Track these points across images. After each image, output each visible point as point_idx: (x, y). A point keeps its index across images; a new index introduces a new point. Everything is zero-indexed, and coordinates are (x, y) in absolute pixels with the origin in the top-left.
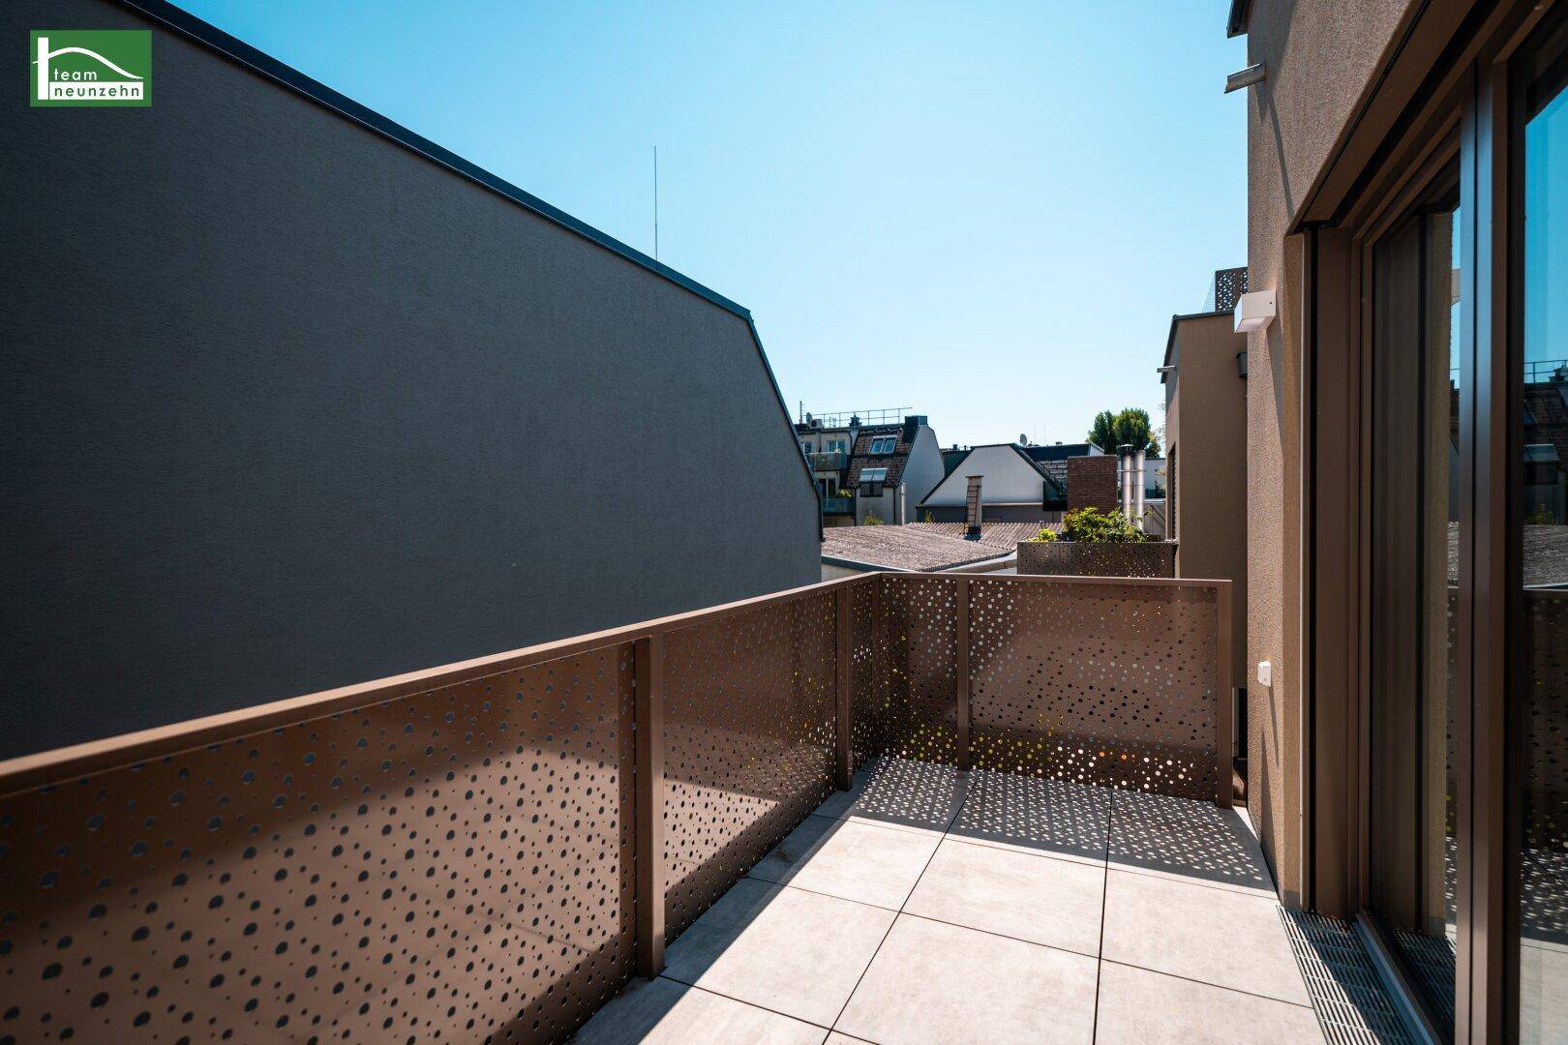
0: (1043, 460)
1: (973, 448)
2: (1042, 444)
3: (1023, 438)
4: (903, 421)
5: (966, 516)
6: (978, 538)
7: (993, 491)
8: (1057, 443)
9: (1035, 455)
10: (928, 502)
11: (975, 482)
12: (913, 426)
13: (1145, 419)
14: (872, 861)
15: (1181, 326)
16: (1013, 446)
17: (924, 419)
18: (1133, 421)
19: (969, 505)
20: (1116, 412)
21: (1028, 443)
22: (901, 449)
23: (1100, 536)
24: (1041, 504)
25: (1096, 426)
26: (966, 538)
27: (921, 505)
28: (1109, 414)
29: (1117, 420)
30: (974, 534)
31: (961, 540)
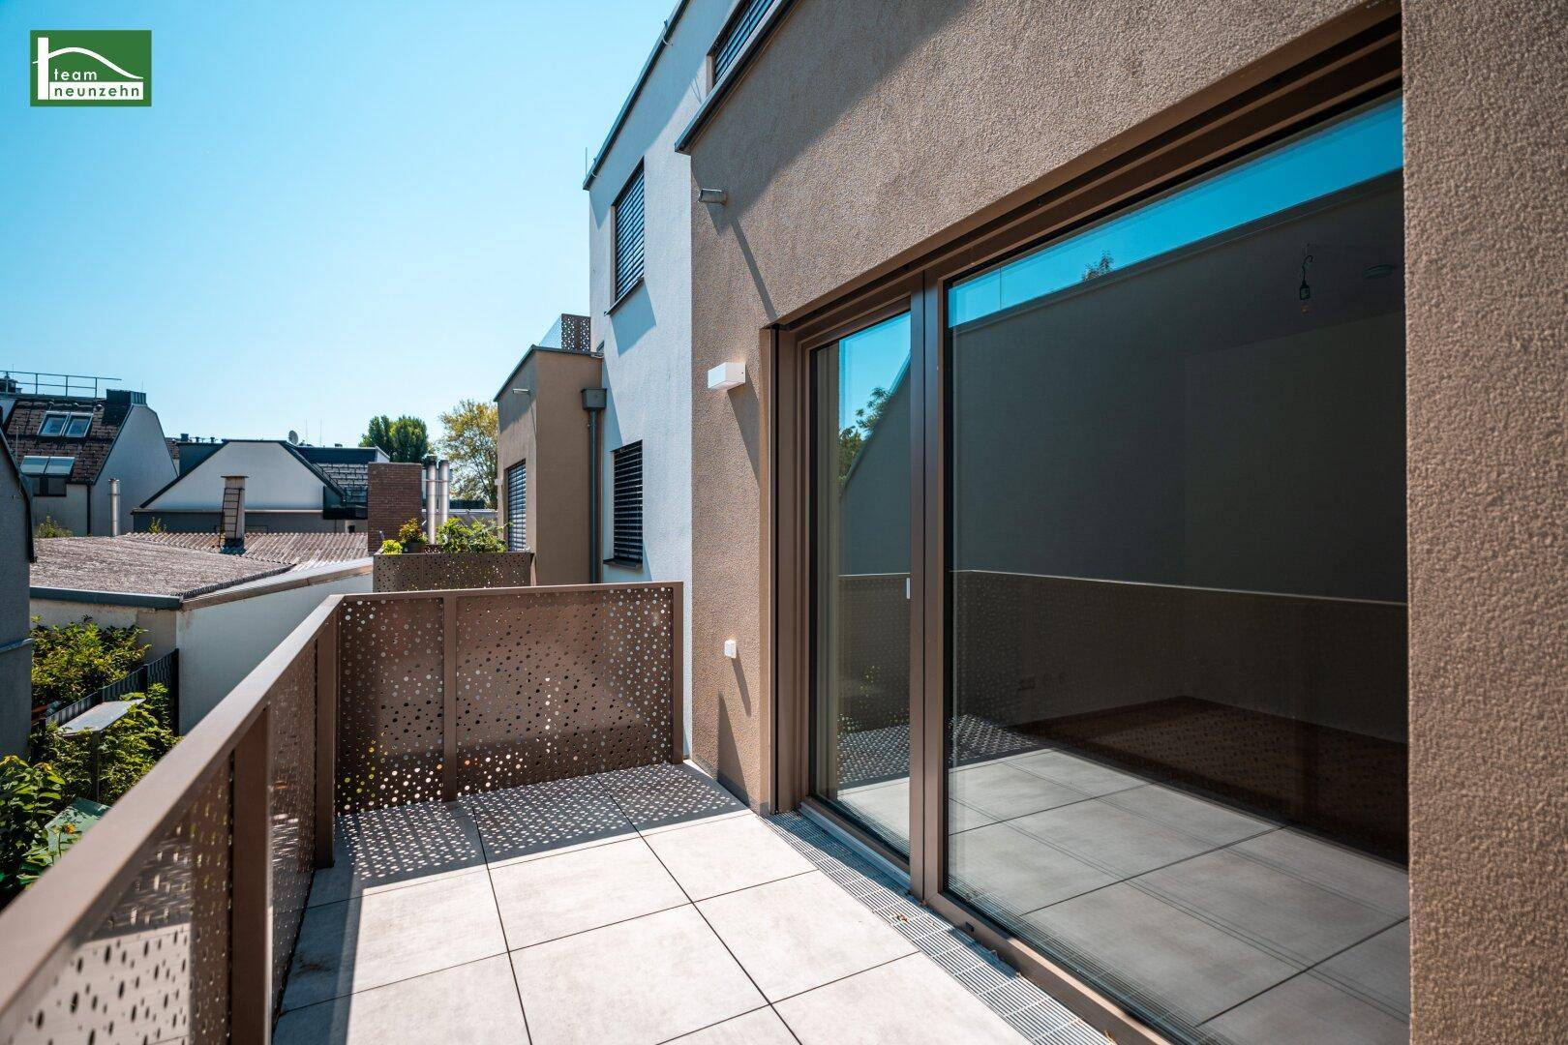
0: (321, 462)
1: (226, 442)
2: (316, 444)
3: (293, 435)
4: (103, 395)
5: (222, 523)
6: (241, 552)
7: (258, 495)
8: (336, 445)
9: (311, 456)
10: (153, 506)
11: (235, 484)
12: (119, 405)
13: (423, 428)
14: (436, 921)
15: (538, 355)
16: (283, 443)
17: (141, 397)
18: (411, 429)
19: (227, 513)
20: (393, 418)
21: (300, 441)
22: (100, 431)
23: (463, 547)
24: (321, 511)
25: (371, 430)
26: (224, 552)
27: (140, 510)
28: (385, 420)
29: (394, 427)
30: (234, 546)
31: (216, 553)
